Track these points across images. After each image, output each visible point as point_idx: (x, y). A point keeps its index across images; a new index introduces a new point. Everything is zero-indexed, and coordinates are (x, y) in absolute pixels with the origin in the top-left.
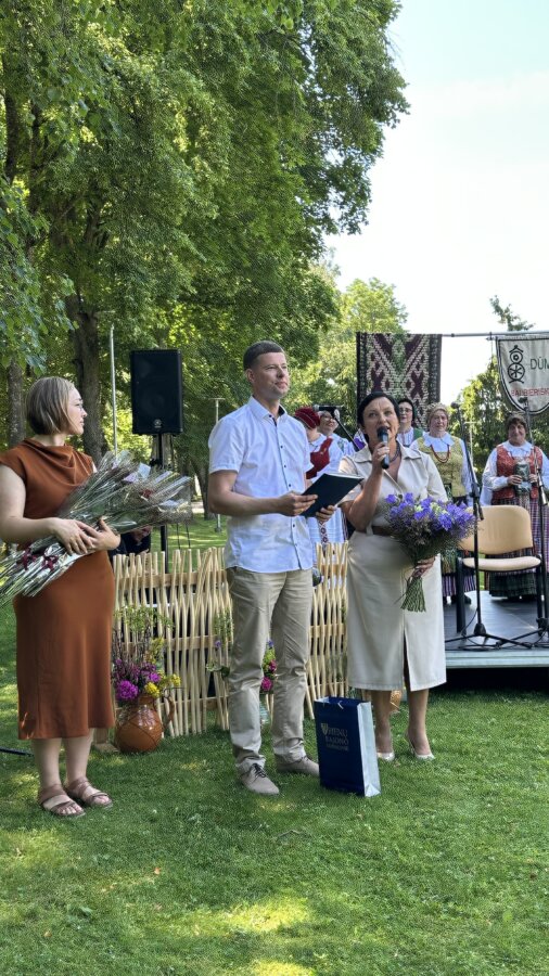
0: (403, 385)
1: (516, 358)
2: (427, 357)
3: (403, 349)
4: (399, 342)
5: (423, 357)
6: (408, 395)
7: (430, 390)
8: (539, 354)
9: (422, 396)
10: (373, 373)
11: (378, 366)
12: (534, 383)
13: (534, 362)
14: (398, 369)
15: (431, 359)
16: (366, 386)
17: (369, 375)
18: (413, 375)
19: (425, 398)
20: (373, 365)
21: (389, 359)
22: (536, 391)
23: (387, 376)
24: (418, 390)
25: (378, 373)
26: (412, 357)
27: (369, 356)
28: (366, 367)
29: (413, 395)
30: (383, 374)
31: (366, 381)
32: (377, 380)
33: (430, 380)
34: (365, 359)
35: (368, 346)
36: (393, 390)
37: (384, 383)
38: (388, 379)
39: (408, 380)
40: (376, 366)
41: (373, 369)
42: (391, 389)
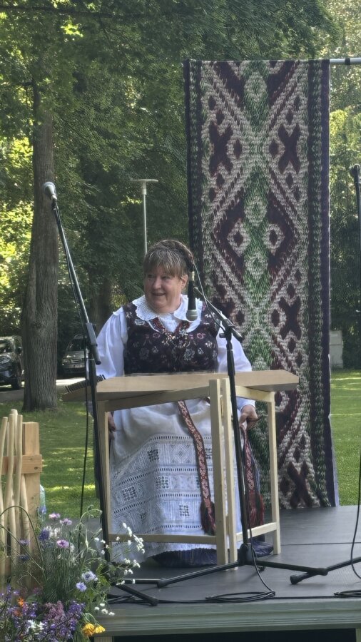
0: (264, 149)
2: (304, 100)
3: (263, 88)
4: (256, 75)
5: (297, 101)
6: (274, 166)
7: (311, 157)
9: (297, 168)
10: (213, 129)
11: (220, 117)
14: (255, 123)
15: (311, 103)
16: (201, 154)
17: (205, 132)
18: (282, 132)
19: (303, 171)
20: (212, 116)
21: (243, 102)
23: (237, 134)
24: (290, 157)
25: (222, 129)
26: (279, 101)
27: (205, 101)
28: (201, 120)
29: (282, 166)
30: (229, 132)
31: (200, 144)
32: (220, 141)
33: (311, 141)
34: (199, 105)
35: (204, 84)
36: (247, 159)
37: (232, 146)
38: (238, 140)
39: (273, 141)
40: (217, 118)
41: (212, 122)
42: (243, 156)
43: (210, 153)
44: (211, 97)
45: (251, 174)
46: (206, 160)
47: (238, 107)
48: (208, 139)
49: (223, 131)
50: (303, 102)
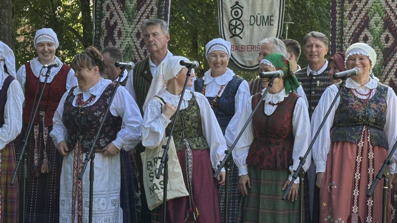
0: (133, 35)
1: (236, 13)
3: (136, 1)
5: (152, 9)
6: (138, 45)
8: (258, 11)
10: (107, 22)
11: (112, 16)
12: (251, 39)
13: (252, 18)
14: (130, 20)
16: (100, 35)
17: (103, 23)
20: (108, 15)
21: (122, 9)
22: (253, 47)
23: (119, 26)
25: (111, 23)
26: (143, 9)
27: (104, 6)
28: (102, 16)
29: (142, 45)
30: (116, 24)
31: (100, 30)
32: (111, 28)
34: (101, 8)
36: (124, 39)
37: (117, 32)
38: (120, 29)
39: (138, 31)
40: (110, 16)
41: (107, 18)
42: (122, 38)
43: (105, 35)
44: (108, 4)
45: (126, 48)
46: (102, 39)
47: (121, 10)
48: (104, 27)
49: (113, 23)
50: (155, 10)
